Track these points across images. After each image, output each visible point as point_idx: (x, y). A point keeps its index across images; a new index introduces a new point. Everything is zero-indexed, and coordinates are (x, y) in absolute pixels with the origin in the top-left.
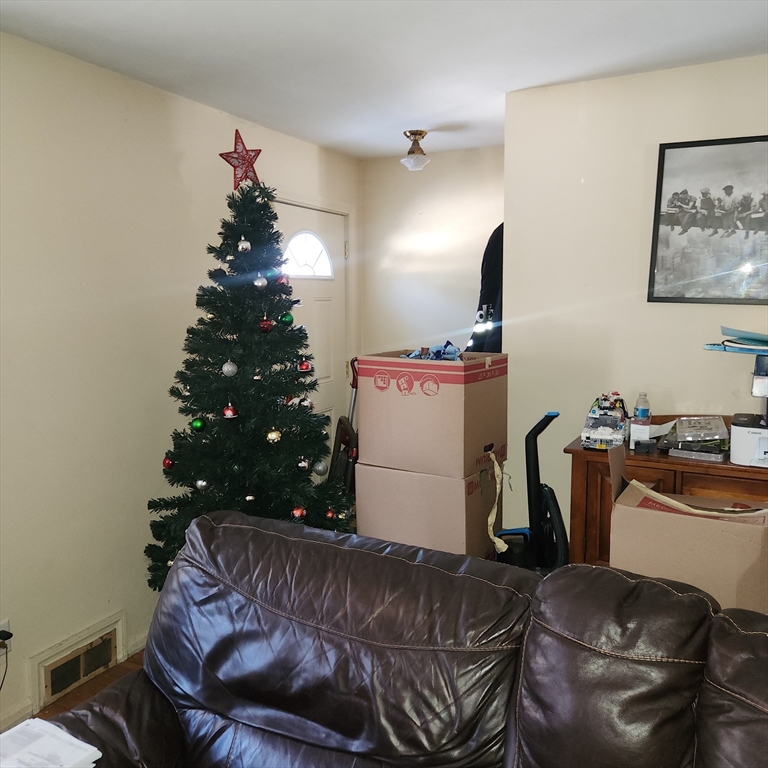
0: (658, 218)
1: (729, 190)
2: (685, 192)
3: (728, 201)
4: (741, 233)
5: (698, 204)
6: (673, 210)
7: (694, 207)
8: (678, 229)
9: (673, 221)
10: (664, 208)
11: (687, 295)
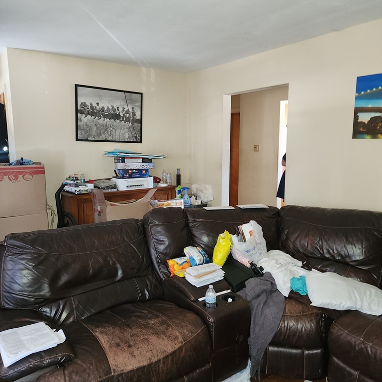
0: (77, 111)
1: (98, 104)
2: (85, 103)
3: (98, 108)
4: (102, 119)
5: (89, 107)
6: (82, 109)
7: (88, 108)
8: (84, 115)
9: (82, 113)
10: (79, 108)
11: (89, 139)
